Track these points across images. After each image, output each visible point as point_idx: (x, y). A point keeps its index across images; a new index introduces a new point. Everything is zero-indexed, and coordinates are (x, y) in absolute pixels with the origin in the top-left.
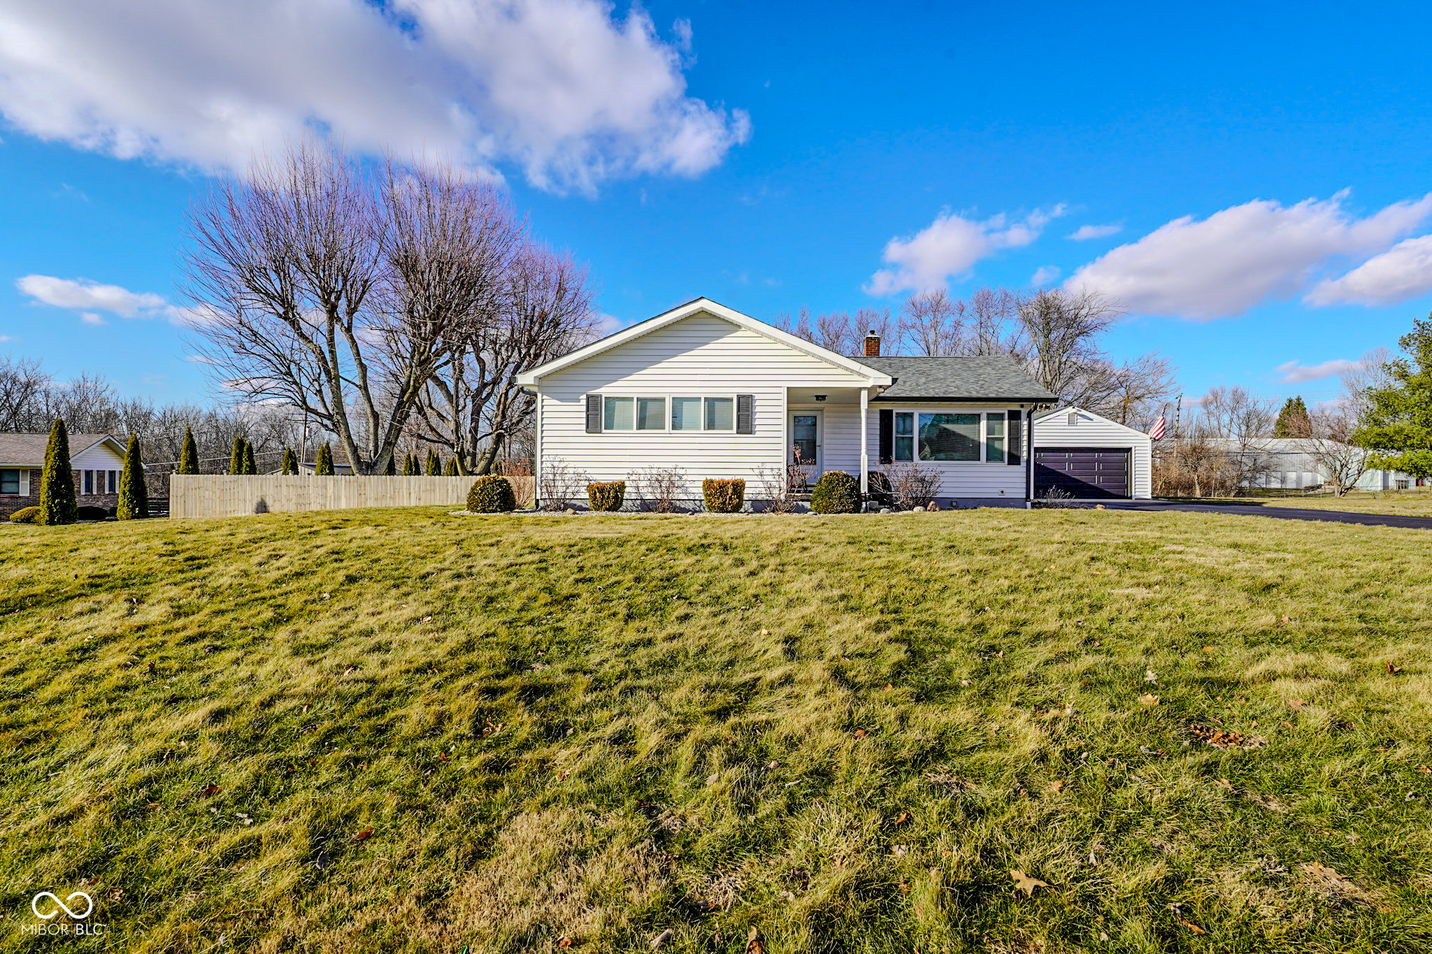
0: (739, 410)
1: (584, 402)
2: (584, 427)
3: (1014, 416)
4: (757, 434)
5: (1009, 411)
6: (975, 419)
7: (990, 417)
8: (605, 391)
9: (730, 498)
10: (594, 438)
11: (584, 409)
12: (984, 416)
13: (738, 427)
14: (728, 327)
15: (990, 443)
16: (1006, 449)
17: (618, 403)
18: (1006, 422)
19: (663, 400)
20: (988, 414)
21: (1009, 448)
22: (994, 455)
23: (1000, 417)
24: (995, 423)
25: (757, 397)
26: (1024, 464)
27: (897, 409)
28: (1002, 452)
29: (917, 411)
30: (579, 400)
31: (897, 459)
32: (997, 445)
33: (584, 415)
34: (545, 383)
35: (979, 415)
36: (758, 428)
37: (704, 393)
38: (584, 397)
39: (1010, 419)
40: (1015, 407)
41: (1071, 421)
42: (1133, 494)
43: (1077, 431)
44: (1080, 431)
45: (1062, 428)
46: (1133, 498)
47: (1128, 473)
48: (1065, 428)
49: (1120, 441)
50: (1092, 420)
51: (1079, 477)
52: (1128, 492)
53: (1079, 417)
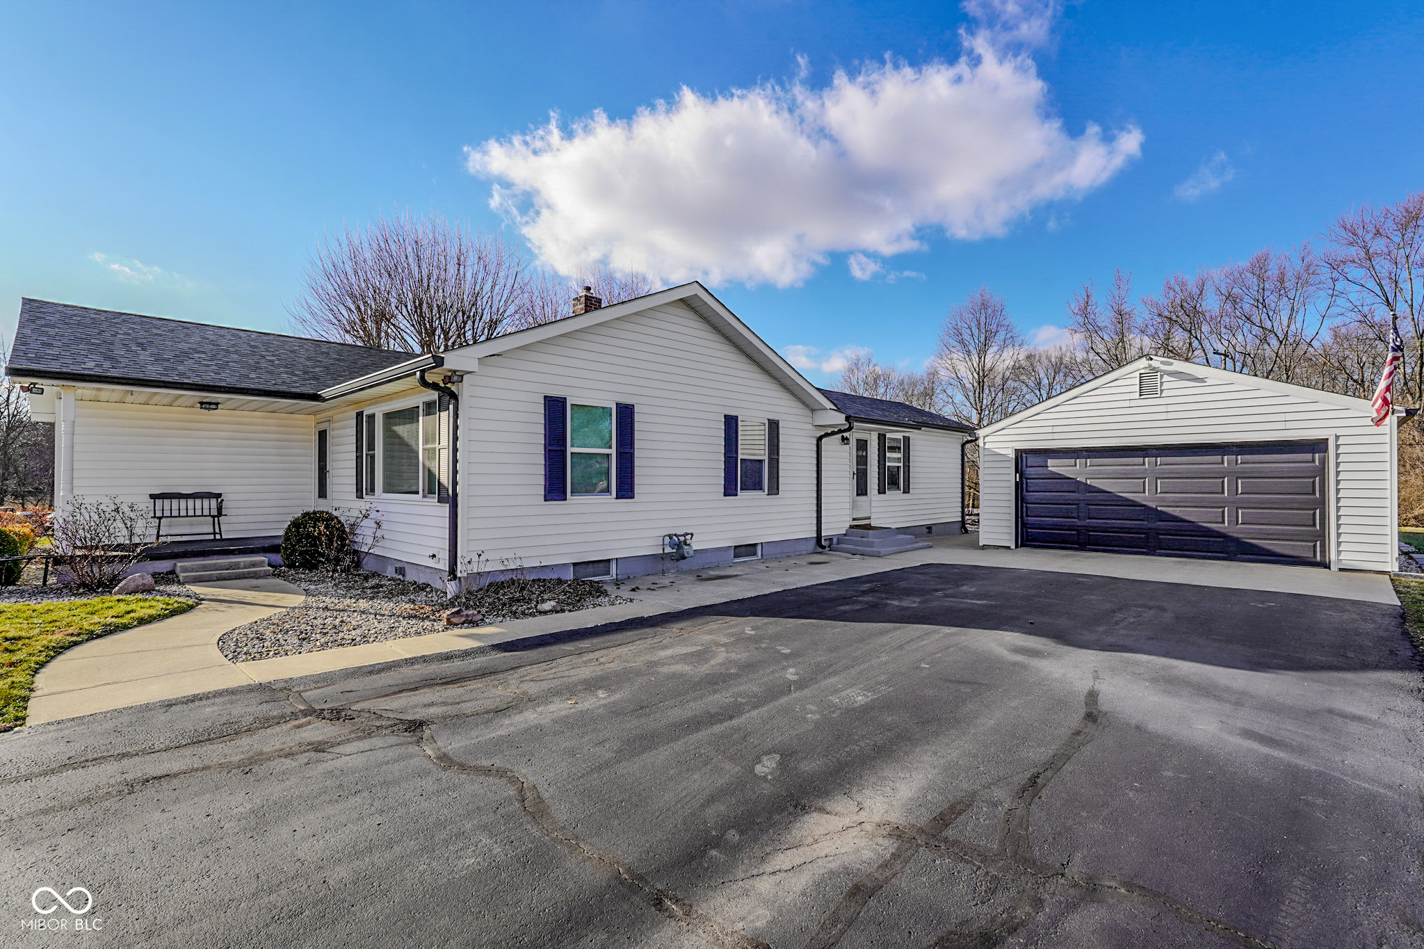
16: (437, 472)
21: (439, 469)
28: (436, 477)
41: (1147, 387)
42: (1333, 556)
43: (1163, 409)
44: (1170, 408)
45: (1126, 404)
46: (1334, 567)
47: (1322, 503)
48: (1133, 403)
49: (1289, 425)
50: (1202, 380)
51: (1176, 512)
52: (1323, 552)
53: (1166, 378)
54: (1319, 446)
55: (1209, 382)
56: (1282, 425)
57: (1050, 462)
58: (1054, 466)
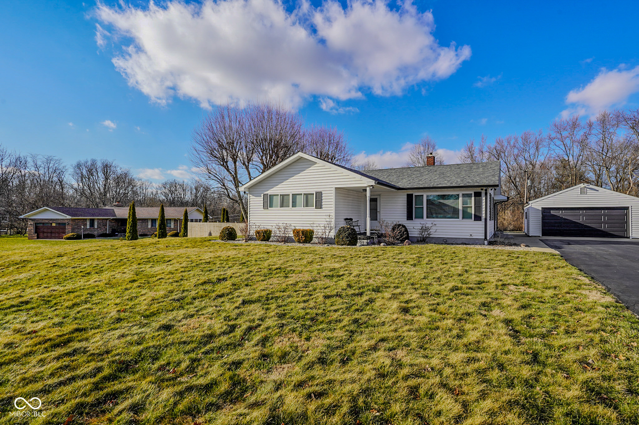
0: (316, 199)
1: (262, 197)
2: (262, 207)
3: (478, 195)
4: (323, 209)
5: (474, 192)
6: (457, 197)
7: (464, 195)
8: (270, 192)
9: (302, 237)
10: (266, 211)
11: (262, 199)
12: (461, 195)
13: (316, 206)
14: (311, 163)
15: (465, 209)
16: (473, 213)
17: (274, 197)
18: (473, 198)
19: (289, 195)
20: (463, 194)
21: (475, 212)
22: (466, 215)
23: (469, 196)
24: (466, 199)
25: (323, 192)
26: (483, 220)
27: (415, 193)
28: (472, 214)
29: (425, 195)
30: (261, 196)
31: (416, 218)
32: (469, 210)
33: (262, 202)
34: (251, 190)
35: (458, 195)
36: (323, 206)
37: (303, 191)
38: (262, 195)
39: (475, 196)
40: (478, 190)
41: (582, 191)
42: (630, 235)
43: (587, 198)
44: (589, 198)
45: (577, 196)
46: (631, 238)
47: (627, 222)
48: (579, 196)
49: (620, 203)
50: (598, 191)
51: (589, 225)
52: (627, 234)
53: (588, 189)
54: (627, 208)
55: (600, 191)
56: (618, 203)
57: (551, 211)
58: (552, 212)
